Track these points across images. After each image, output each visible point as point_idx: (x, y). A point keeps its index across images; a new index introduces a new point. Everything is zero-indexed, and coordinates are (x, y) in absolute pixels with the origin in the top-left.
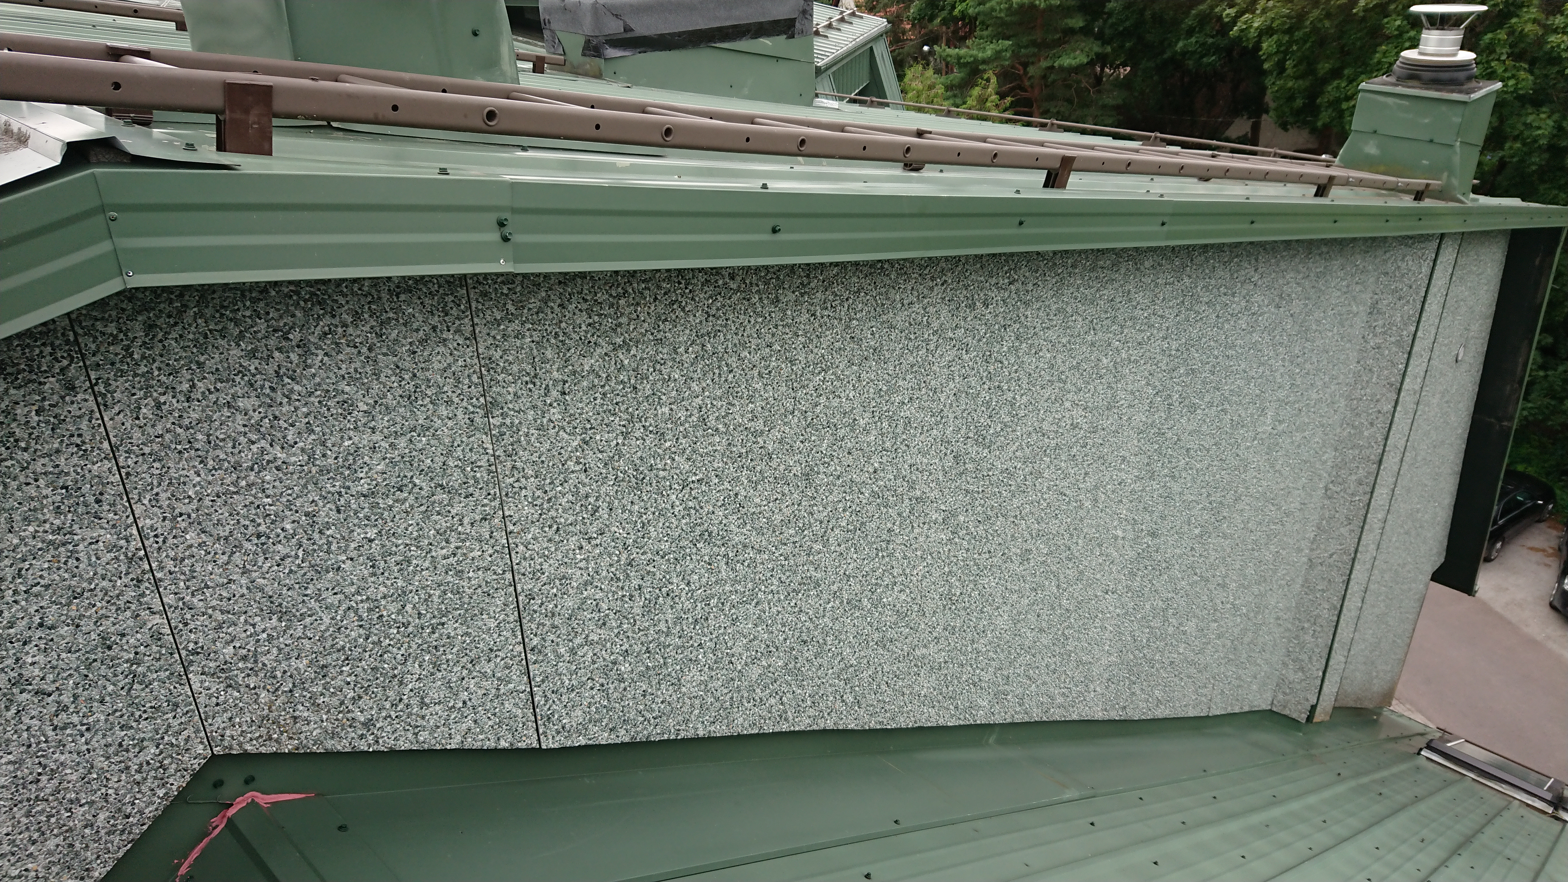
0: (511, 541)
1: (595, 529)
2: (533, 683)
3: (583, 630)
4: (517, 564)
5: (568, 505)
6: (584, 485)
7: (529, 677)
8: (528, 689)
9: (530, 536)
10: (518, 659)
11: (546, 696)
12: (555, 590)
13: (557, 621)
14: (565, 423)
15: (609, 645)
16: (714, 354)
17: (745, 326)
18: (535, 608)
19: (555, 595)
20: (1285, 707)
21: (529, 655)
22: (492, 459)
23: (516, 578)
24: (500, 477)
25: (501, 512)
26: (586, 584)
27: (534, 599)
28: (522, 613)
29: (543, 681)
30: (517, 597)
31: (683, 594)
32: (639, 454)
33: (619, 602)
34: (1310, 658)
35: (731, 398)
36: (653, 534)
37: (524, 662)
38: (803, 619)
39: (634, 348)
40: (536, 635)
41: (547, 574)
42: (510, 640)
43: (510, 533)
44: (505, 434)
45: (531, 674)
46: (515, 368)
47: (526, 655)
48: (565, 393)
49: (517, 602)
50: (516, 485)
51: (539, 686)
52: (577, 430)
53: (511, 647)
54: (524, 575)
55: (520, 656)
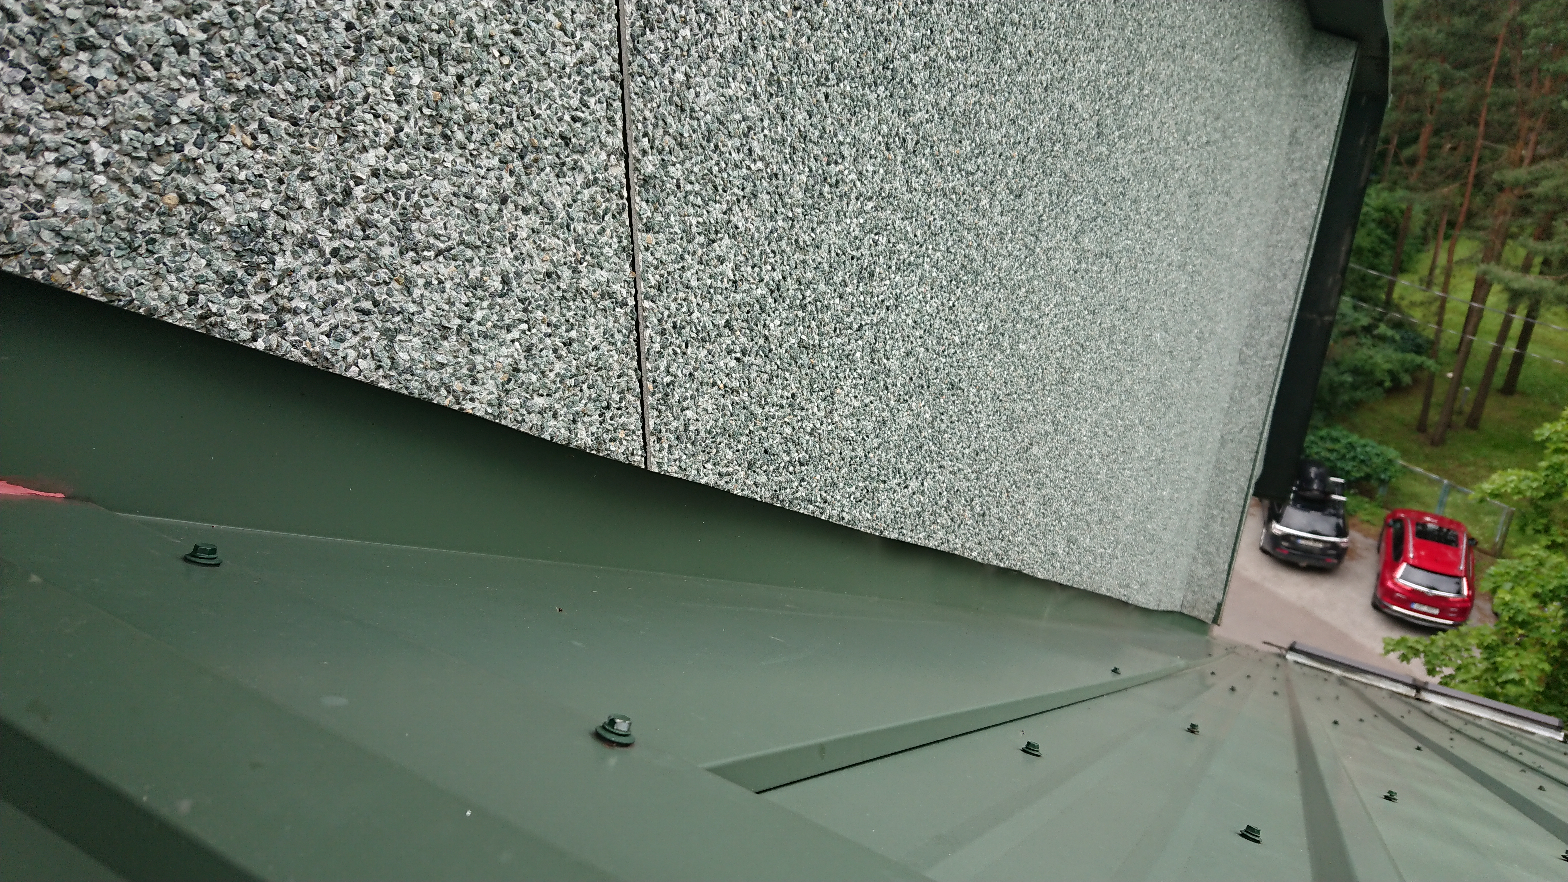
7: (634, 264)
20: (1194, 607)
34: (1218, 550)
37: (626, 215)
55: (618, 193)
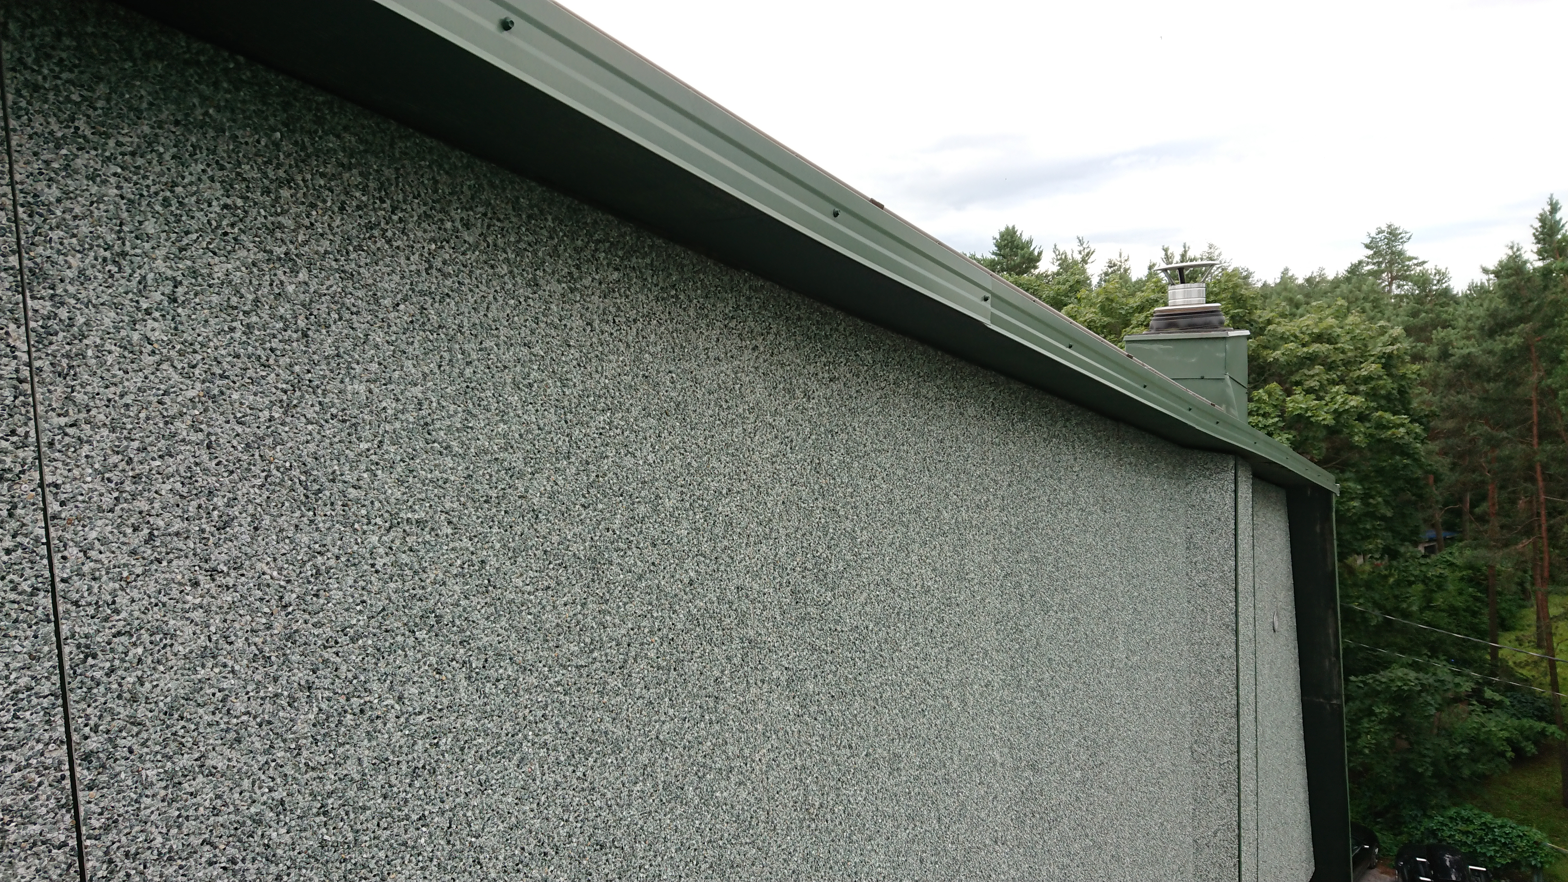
0: (53, 534)
1: (224, 557)
2: (84, 830)
3: (195, 743)
4: (63, 580)
5: (172, 499)
6: (205, 470)
7: (76, 816)
8: (73, 843)
9: (93, 535)
10: (53, 774)
11: (111, 861)
12: (140, 650)
13: (142, 712)
14: (173, 353)
15: (246, 784)
16: (440, 327)
17: (489, 303)
18: (98, 674)
19: (140, 661)
21: (78, 769)
22: (25, 372)
23: (61, 609)
24: (40, 409)
25: (36, 475)
26: (204, 653)
27: (94, 656)
28: (68, 679)
29: (106, 828)
30: (59, 647)
31: (391, 715)
32: (312, 447)
33: (268, 706)
35: (471, 406)
36: (337, 595)
37: (67, 783)
38: (597, 803)
39: (304, 270)
40: (95, 730)
41: (123, 615)
42: (38, 732)
43: (54, 517)
44: (56, 334)
45: (82, 809)
46: (84, 228)
47: (72, 769)
48: (175, 300)
49: (60, 656)
50: (70, 431)
51: (97, 838)
52: (197, 372)
53: (40, 746)
54: (76, 604)
55: (58, 769)
